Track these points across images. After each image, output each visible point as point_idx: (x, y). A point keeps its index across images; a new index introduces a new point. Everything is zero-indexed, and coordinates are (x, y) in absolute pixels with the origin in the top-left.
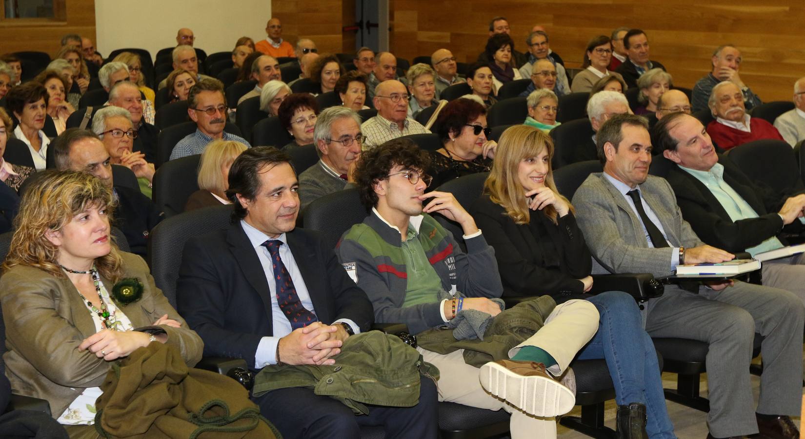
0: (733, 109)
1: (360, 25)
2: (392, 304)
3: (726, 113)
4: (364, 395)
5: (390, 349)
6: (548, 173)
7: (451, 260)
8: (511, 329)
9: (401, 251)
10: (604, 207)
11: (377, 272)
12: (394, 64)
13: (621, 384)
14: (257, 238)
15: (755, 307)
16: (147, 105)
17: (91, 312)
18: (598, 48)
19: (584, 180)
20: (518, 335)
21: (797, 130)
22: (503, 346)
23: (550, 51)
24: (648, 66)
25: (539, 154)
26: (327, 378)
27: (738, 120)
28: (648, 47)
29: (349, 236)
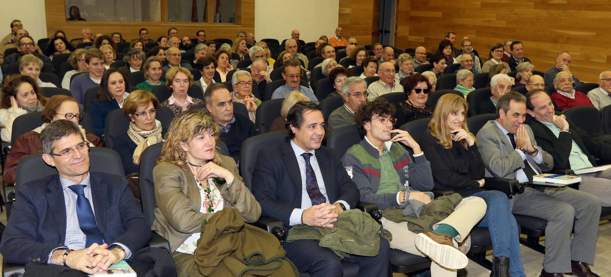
0: (566, 86)
1: (382, 31)
2: (371, 191)
3: (562, 88)
4: (347, 248)
5: (364, 222)
6: (464, 121)
7: (407, 167)
8: (435, 213)
9: (379, 161)
10: (494, 141)
11: (364, 172)
12: (393, 53)
13: (496, 245)
14: (298, 151)
15: (575, 202)
16: (269, 68)
17: (200, 190)
18: (496, 50)
19: (484, 125)
20: (439, 217)
21: (599, 99)
22: (430, 223)
23: (472, 50)
24: (522, 60)
25: (460, 110)
26: (327, 237)
27: (568, 92)
28: (523, 51)
29: (349, 151)
